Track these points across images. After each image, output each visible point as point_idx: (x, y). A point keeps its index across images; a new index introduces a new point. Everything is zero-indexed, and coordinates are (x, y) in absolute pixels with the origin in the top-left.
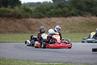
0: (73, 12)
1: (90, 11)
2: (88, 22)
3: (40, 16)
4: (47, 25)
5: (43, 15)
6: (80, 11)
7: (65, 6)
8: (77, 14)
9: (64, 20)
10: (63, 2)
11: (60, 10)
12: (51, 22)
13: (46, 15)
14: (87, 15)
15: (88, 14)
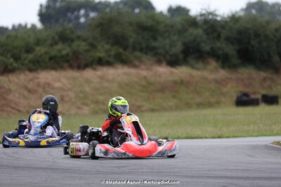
0: (102, 54)
1: (148, 50)
2: (144, 83)
3: (6, 67)
4: (26, 93)
5: (15, 65)
6: (121, 50)
7: (79, 38)
8: (111, 60)
9: (74, 78)
10: (70, 25)
11: (64, 49)
12: (39, 85)
13: (23, 64)
14: (141, 61)
15: (144, 58)
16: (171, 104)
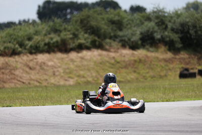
4: (28, 70)
6: (96, 38)
7: (65, 29)
9: (62, 59)
11: (55, 37)
12: (37, 63)
13: (25, 49)
14: (110, 46)
15: (113, 43)
16: (132, 77)
